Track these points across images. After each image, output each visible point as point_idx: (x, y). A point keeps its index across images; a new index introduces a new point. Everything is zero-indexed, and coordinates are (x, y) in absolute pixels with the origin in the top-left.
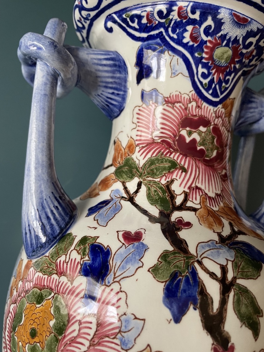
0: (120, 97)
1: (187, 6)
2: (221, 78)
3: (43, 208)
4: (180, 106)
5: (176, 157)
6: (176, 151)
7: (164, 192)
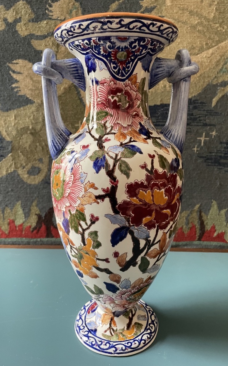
0: (82, 82)
1: (96, 39)
2: (124, 66)
3: (54, 139)
4: (106, 85)
5: (107, 110)
6: (107, 107)
7: (103, 127)
